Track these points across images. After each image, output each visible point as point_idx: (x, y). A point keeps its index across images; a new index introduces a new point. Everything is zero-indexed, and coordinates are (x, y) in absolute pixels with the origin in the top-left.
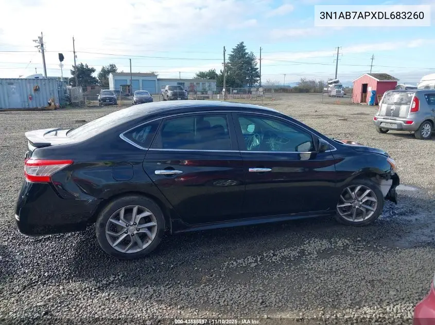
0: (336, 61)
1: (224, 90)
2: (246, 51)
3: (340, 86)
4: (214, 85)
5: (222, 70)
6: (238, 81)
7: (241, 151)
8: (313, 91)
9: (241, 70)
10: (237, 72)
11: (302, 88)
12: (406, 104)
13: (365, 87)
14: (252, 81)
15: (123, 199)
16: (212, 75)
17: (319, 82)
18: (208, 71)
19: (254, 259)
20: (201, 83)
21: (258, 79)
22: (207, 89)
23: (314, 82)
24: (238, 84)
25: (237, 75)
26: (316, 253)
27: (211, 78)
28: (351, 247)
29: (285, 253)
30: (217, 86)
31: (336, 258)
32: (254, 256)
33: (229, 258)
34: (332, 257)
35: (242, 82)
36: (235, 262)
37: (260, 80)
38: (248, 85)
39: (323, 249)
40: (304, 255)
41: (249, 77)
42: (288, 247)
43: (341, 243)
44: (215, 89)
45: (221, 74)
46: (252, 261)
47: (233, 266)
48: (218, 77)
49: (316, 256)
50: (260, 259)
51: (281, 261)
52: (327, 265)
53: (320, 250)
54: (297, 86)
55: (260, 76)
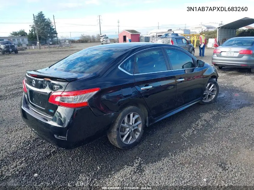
0: (99, 24)
1: (38, 43)
2: (45, 18)
3: (107, 38)
4: (26, 40)
5: (31, 30)
7: (171, 71)
8: (89, 41)
9: (44, 30)
10: (41, 31)
11: (82, 40)
13: (125, 37)
15: (126, 109)
16: (23, 34)
17: (92, 36)
18: (19, 31)
19: (192, 129)
20: (16, 39)
22: (22, 43)
23: (89, 36)
24: (43, 39)
25: (42, 33)
26: (212, 120)
27: (22, 36)
28: (220, 114)
29: (200, 123)
30: (28, 40)
31: (222, 120)
32: (189, 129)
33: (180, 132)
34: (220, 119)
35: (46, 37)
36: (186, 134)
37: (57, 36)
38: (50, 40)
39: (211, 117)
40: (208, 122)
41: (50, 34)
42: (197, 120)
43: (215, 112)
44: (27, 43)
45: (30, 33)
46: (192, 131)
47: (187, 136)
48: (28, 34)
49: (213, 121)
50: (194, 129)
51: (203, 127)
52: (223, 124)
53: (210, 118)
54: (80, 39)
55: (57, 34)
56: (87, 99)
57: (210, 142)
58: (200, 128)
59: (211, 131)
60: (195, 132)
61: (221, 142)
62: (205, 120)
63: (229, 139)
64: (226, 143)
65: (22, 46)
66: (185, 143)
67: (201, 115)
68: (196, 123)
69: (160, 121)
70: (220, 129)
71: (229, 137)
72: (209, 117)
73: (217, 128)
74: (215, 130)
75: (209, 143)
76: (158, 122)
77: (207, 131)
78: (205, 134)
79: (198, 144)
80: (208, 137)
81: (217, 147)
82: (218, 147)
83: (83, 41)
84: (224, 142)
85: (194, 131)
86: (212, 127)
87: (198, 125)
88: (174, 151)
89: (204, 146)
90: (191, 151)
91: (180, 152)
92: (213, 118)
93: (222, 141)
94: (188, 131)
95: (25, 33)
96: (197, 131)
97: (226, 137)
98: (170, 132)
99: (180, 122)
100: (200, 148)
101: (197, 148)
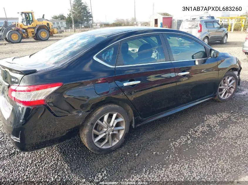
1: (73, 26)
2: (82, 1)
4: (64, 23)
5: (69, 14)
6: (79, 20)
7: (170, 62)
8: (123, 25)
9: (80, 13)
12: (195, 28)
13: (156, 21)
14: (88, 21)
16: (62, 17)
17: (126, 20)
18: (59, 15)
19: (186, 137)
20: (56, 23)
21: (91, 18)
22: (61, 26)
24: (79, 22)
25: (79, 16)
26: (217, 125)
27: (62, 19)
28: (232, 118)
29: (201, 129)
30: (67, 24)
31: (231, 127)
32: (184, 136)
33: (170, 140)
34: (228, 126)
35: (82, 21)
36: (176, 143)
37: (92, 19)
38: (86, 23)
39: (218, 121)
40: (212, 128)
41: (86, 18)
42: (198, 124)
43: (225, 115)
44: (65, 26)
45: (68, 16)
46: (187, 139)
47: (177, 146)
48: (66, 18)
49: (219, 127)
50: (189, 137)
51: (203, 135)
52: (231, 133)
53: (217, 123)
54: (114, 22)
55: (92, 17)
56: (44, 97)
57: (203, 159)
58: (198, 136)
59: (210, 142)
60: (189, 142)
61: (217, 161)
62: (209, 126)
63: (230, 156)
64: (224, 163)
65: (60, 29)
66: (171, 156)
67: (206, 117)
68: (196, 129)
69: (152, 122)
70: (223, 141)
71: (232, 153)
72: (215, 122)
73: (220, 138)
74: (216, 140)
75: (200, 160)
76: (150, 123)
77: (205, 141)
78: (200, 146)
79: (186, 160)
80: (203, 150)
81: (209, 167)
82: (211, 167)
83: (117, 24)
84: (222, 161)
85: (188, 139)
86: (214, 135)
87: (196, 132)
88: (152, 167)
89: (192, 164)
90: (172, 169)
91: (158, 168)
92: (221, 123)
93: (220, 160)
94: (181, 139)
95: (64, 17)
96: (192, 140)
97: (227, 153)
98: (159, 138)
99: (177, 125)
100: (187, 166)
101: (182, 166)
